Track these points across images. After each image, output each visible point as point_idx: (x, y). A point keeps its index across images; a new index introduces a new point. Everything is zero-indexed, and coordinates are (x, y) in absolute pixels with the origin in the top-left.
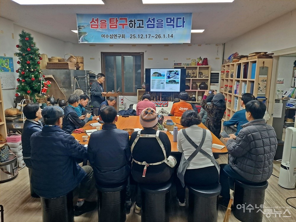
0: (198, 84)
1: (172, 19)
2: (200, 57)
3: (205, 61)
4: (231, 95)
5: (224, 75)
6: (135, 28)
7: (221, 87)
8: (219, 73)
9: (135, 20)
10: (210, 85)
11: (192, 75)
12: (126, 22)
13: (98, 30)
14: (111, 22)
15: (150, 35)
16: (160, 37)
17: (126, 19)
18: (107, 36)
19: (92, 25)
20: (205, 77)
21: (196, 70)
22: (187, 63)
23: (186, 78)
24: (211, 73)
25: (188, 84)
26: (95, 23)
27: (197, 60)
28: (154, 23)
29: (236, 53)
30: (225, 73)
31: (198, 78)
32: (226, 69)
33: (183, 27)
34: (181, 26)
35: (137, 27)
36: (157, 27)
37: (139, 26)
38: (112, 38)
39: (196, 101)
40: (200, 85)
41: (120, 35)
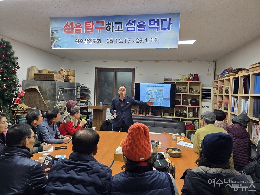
0: (189, 100)
1: (156, 21)
2: (191, 73)
3: (196, 77)
4: (227, 113)
5: (217, 91)
6: (112, 31)
7: (215, 104)
8: (210, 90)
9: (113, 23)
10: (202, 101)
11: (183, 90)
12: (103, 25)
13: (72, 34)
14: (87, 26)
15: (130, 39)
16: (141, 41)
17: (103, 22)
18: (82, 41)
19: (66, 29)
20: (196, 93)
21: (186, 85)
22: (177, 78)
23: (177, 94)
24: (203, 89)
25: (179, 100)
26: (69, 26)
27: (188, 76)
28: (135, 25)
29: (230, 68)
30: (219, 88)
31: (188, 94)
32: (219, 84)
33: (169, 29)
34: (167, 29)
35: (116, 31)
36: (138, 31)
37: (117, 29)
38: (87, 43)
39: (186, 117)
40: (191, 101)
41: (96, 39)
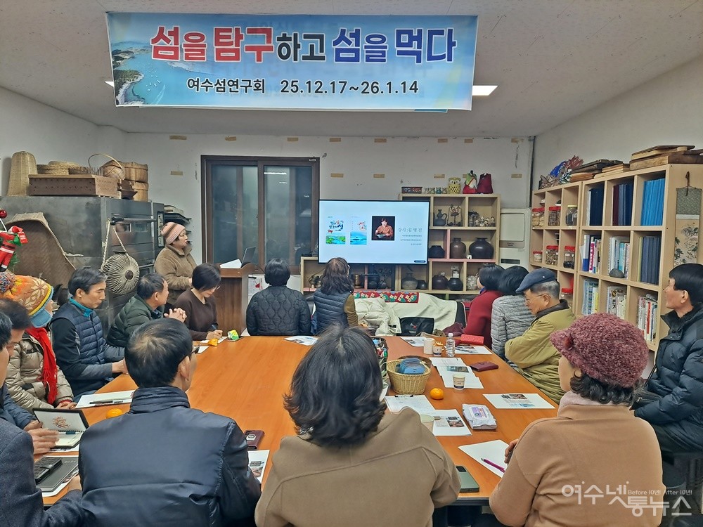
0: (468, 244)
1: (415, 34)
2: (472, 172)
3: (486, 183)
4: (573, 275)
5: (541, 219)
6: (296, 59)
7: (534, 253)
9: (295, 35)
11: (451, 220)
12: (269, 41)
13: (177, 64)
14: (221, 40)
15: (345, 83)
16: (375, 90)
17: (269, 32)
18: (207, 84)
19: (157, 49)
20: (485, 226)
21: (461, 205)
22: (437, 186)
23: (435, 227)
25: (442, 244)
26: (168, 41)
27: (463, 180)
28: (357, 44)
29: (574, 158)
30: (547, 212)
31: (466, 227)
32: (549, 201)
33: (450, 59)
34: (443, 57)
35: (304, 58)
36: (368, 60)
37: (309, 55)
38: (222, 90)
39: (461, 289)
40: (472, 247)
41: (250, 81)
